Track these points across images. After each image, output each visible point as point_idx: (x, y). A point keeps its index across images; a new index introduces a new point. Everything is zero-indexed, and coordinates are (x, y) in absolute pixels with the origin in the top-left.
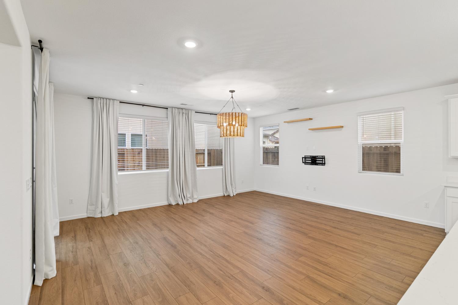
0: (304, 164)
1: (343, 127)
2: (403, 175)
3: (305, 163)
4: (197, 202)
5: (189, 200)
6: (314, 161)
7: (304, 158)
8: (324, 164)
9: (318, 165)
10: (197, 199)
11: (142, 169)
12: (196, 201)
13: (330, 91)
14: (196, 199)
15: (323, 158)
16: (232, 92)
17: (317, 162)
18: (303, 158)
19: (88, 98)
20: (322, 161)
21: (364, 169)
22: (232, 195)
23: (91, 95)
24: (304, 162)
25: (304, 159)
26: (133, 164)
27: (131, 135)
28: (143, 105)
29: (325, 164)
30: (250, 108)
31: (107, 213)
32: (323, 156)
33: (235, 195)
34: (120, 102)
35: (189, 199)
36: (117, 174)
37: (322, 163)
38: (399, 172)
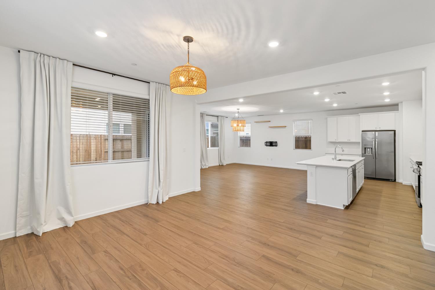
1: (286, 126)
2: (312, 150)
3: (266, 145)
6: (271, 144)
14: (207, 166)
15: (276, 142)
17: (273, 145)
20: (276, 144)
21: (296, 148)
22: (224, 165)
25: (266, 143)
29: (277, 145)
37: (276, 145)
38: (311, 149)
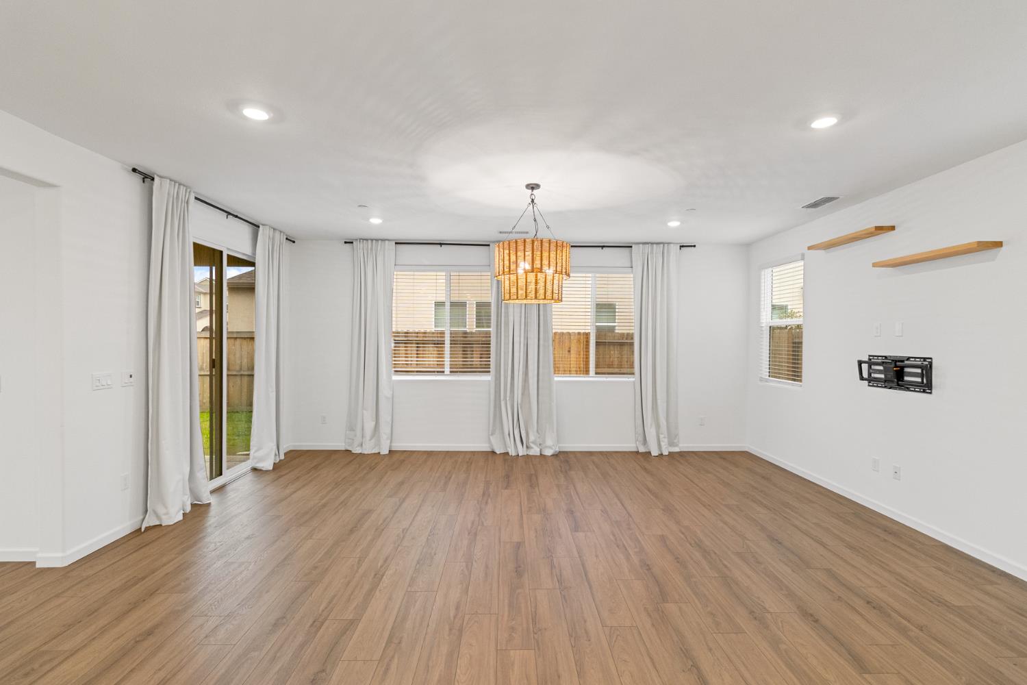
0: (866, 382)
1: (999, 244)
3: (869, 380)
4: (552, 455)
5: (532, 448)
6: (894, 374)
7: (865, 362)
8: (926, 386)
9: (908, 389)
10: (552, 449)
11: (443, 372)
12: (548, 452)
13: (824, 123)
14: (550, 447)
15: (926, 368)
16: (533, 188)
17: (906, 378)
18: (860, 363)
19: (346, 242)
20: (923, 376)
22: (655, 453)
23: (349, 237)
24: (865, 375)
25: (865, 367)
27: (475, 305)
28: (441, 244)
29: (930, 386)
30: (678, 221)
31: (368, 449)
32: (925, 359)
33: (665, 453)
34: (396, 243)
35: (532, 445)
36: (390, 378)
37: (922, 385)
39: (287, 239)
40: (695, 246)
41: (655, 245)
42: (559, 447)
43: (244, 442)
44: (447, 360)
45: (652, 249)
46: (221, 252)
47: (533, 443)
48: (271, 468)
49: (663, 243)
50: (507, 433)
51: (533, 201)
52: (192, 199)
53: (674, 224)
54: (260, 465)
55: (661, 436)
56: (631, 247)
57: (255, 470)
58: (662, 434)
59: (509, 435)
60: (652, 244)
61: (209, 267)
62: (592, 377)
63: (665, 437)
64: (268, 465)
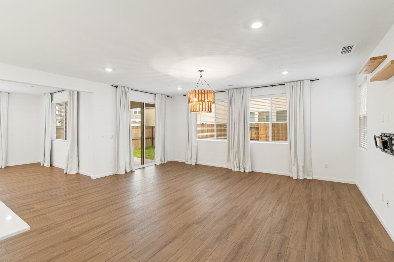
4: (249, 173)
5: (241, 169)
10: (249, 170)
11: (214, 138)
16: (201, 72)
26: (201, 134)
33: (301, 178)
39: (168, 97)
40: (319, 80)
41: (296, 82)
42: (252, 170)
43: (151, 157)
44: (215, 134)
45: (294, 84)
46: (143, 103)
47: (241, 167)
48: (159, 165)
49: (301, 81)
50: (231, 162)
51: (201, 76)
52: (130, 90)
53: (285, 73)
54: (157, 164)
55: (300, 170)
56: (285, 84)
57: (156, 165)
58: (300, 169)
59: (232, 162)
60: (294, 81)
61: (140, 108)
62: (271, 142)
63: (301, 171)
64: (158, 164)
